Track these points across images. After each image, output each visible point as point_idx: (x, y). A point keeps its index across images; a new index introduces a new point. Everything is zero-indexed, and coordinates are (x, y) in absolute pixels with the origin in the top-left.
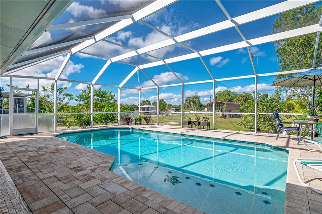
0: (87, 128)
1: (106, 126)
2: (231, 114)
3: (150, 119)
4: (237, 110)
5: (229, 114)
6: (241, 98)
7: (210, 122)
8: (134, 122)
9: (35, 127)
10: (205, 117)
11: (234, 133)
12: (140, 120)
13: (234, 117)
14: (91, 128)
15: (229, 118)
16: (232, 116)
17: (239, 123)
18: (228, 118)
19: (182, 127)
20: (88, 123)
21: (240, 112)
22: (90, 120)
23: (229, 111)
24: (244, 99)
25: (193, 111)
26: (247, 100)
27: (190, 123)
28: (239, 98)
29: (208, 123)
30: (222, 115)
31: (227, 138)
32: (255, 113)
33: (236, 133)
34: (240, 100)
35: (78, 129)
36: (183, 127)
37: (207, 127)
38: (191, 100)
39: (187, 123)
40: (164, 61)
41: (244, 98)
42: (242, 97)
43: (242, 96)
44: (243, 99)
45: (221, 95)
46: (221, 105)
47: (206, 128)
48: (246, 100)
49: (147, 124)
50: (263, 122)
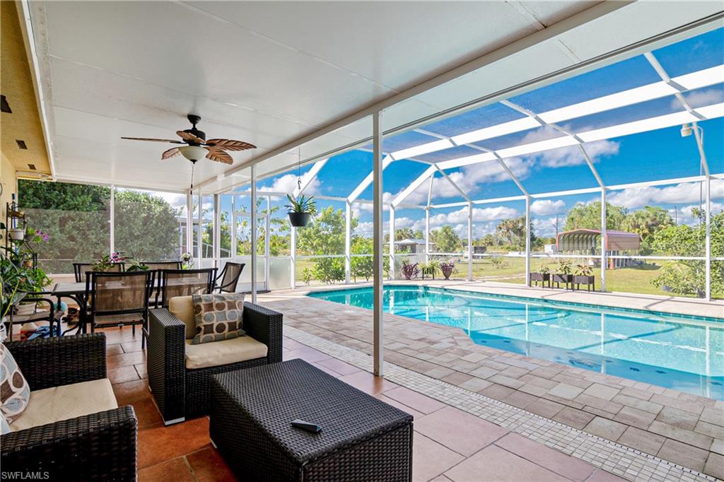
0: (337, 285)
1: (366, 280)
2: (618, 259)
3: (453, 270)
4: (630, 251)
5: (614, 259)
6: (640, 220)
7: (594, 277)
8: (420, 275)
9: (265, 280)
10: (583, 265)
11: (664, 300)
12: (431, 270)
13: (626, 266)
14: (346, 284)
15: (615, 269)
16: (622, 265)
17: (654, 279)
18: (611, 268)
19: (527, 285)
20: (339, 275)
21: (642, 254)
22: (343, 269)
23: (614, 252)
24: (650, 223)
25: (518, 253)
26: (656, 225)
27: (546, 277)
28: (635, 221)
29: (589, 278)
30: (594, 262)
31: (652, 308)
32: (707, 258)
33: (668, 300)
34: (638, 226)
35: (320, 285)
36: (530, 285)
37: (589, 286)
38: (511, 226)
39: (541, 278)
40: (495, 154)
41: (649, 220)
42: (643, 218)
43: (645, 216)
44: (647, 223)
45: (584, 213)
46: (591, 238)
47: (587, 289)
48: (653, 225)
49: (447, 278)
50: (718, 278)
